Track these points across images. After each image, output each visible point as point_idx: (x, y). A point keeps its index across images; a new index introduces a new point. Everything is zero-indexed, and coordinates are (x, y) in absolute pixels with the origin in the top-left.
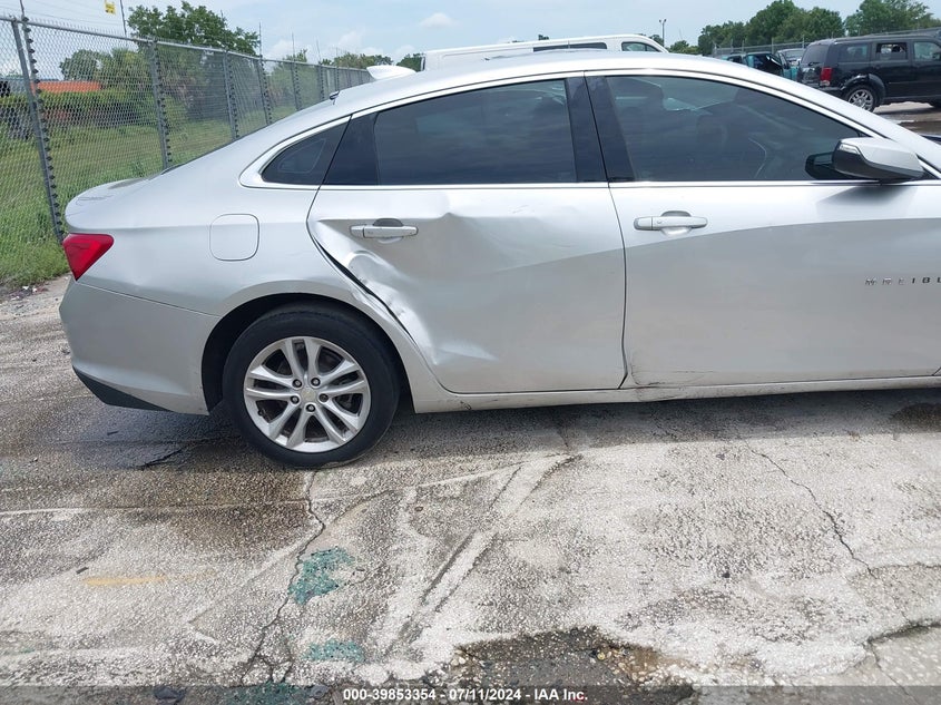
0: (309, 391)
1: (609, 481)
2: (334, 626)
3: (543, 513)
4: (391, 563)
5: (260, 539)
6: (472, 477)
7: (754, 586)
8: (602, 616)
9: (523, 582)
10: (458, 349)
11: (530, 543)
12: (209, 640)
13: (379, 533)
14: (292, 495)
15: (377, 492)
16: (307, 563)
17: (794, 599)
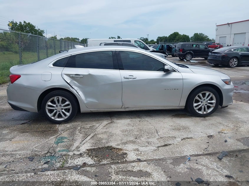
0: (59, 108)
1: (118, 125)
2: (63, 147)
3: (105, 130)
4: (75, 138)
5: (48, 135)
6: (92, 125)
7: (141, 140)
8: (113, 144)
9: (100, 140)
10: (90, 100)
11: (102, 135)
12: (39, 150)
13: (72, 134)
14: (55, 128)
15: (72, 128)
16: (58, 139)
17: (147, 141)
